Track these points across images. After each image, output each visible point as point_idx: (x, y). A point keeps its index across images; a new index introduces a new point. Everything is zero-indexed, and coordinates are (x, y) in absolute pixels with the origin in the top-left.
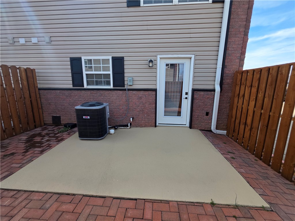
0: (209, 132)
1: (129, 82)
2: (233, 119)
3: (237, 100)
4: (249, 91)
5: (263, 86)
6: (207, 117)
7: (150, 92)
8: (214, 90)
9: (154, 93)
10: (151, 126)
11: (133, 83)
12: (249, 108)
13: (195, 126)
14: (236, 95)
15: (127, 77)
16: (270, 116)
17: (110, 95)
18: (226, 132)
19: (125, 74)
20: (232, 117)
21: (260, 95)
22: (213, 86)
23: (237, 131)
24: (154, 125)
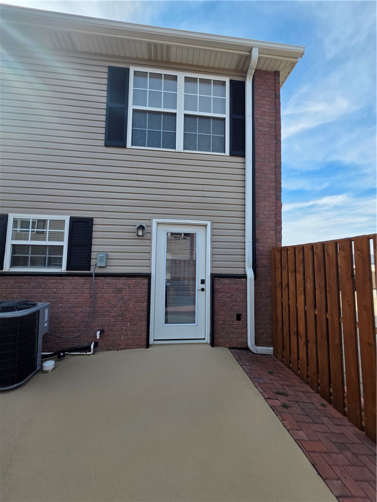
0: (244, 352)
1: (99, 261)
2: (280, 326)
3: (280, 292)
4: (294, 278)
5: (309, 271)
6: (238, 322)
7: (138, 280)
8: (245, 276)
9: (145, 281)
10: (139, 346)
11: (106, 263)
12: (298, 306)
13: (221, 340)
14: (277, 284)
15: (97, 253)
16: (327, 319)
17: (57, 286)
18: (272, 348)
19: (93, 247)
20: (277, 321)
21: (309, 286)
22: (243, 269)
23: (287, 347)
24: (144, 343)
